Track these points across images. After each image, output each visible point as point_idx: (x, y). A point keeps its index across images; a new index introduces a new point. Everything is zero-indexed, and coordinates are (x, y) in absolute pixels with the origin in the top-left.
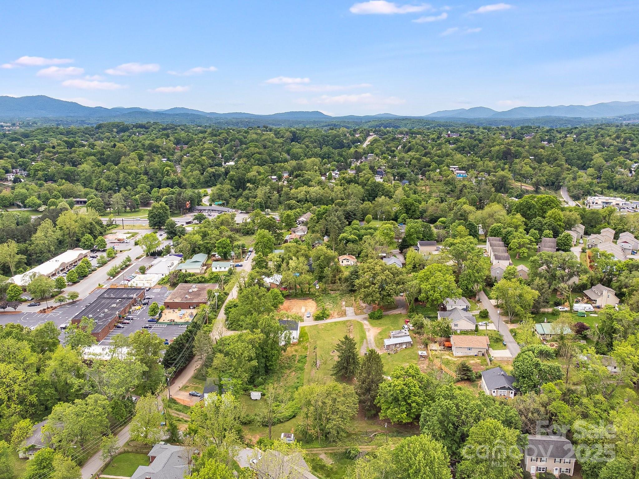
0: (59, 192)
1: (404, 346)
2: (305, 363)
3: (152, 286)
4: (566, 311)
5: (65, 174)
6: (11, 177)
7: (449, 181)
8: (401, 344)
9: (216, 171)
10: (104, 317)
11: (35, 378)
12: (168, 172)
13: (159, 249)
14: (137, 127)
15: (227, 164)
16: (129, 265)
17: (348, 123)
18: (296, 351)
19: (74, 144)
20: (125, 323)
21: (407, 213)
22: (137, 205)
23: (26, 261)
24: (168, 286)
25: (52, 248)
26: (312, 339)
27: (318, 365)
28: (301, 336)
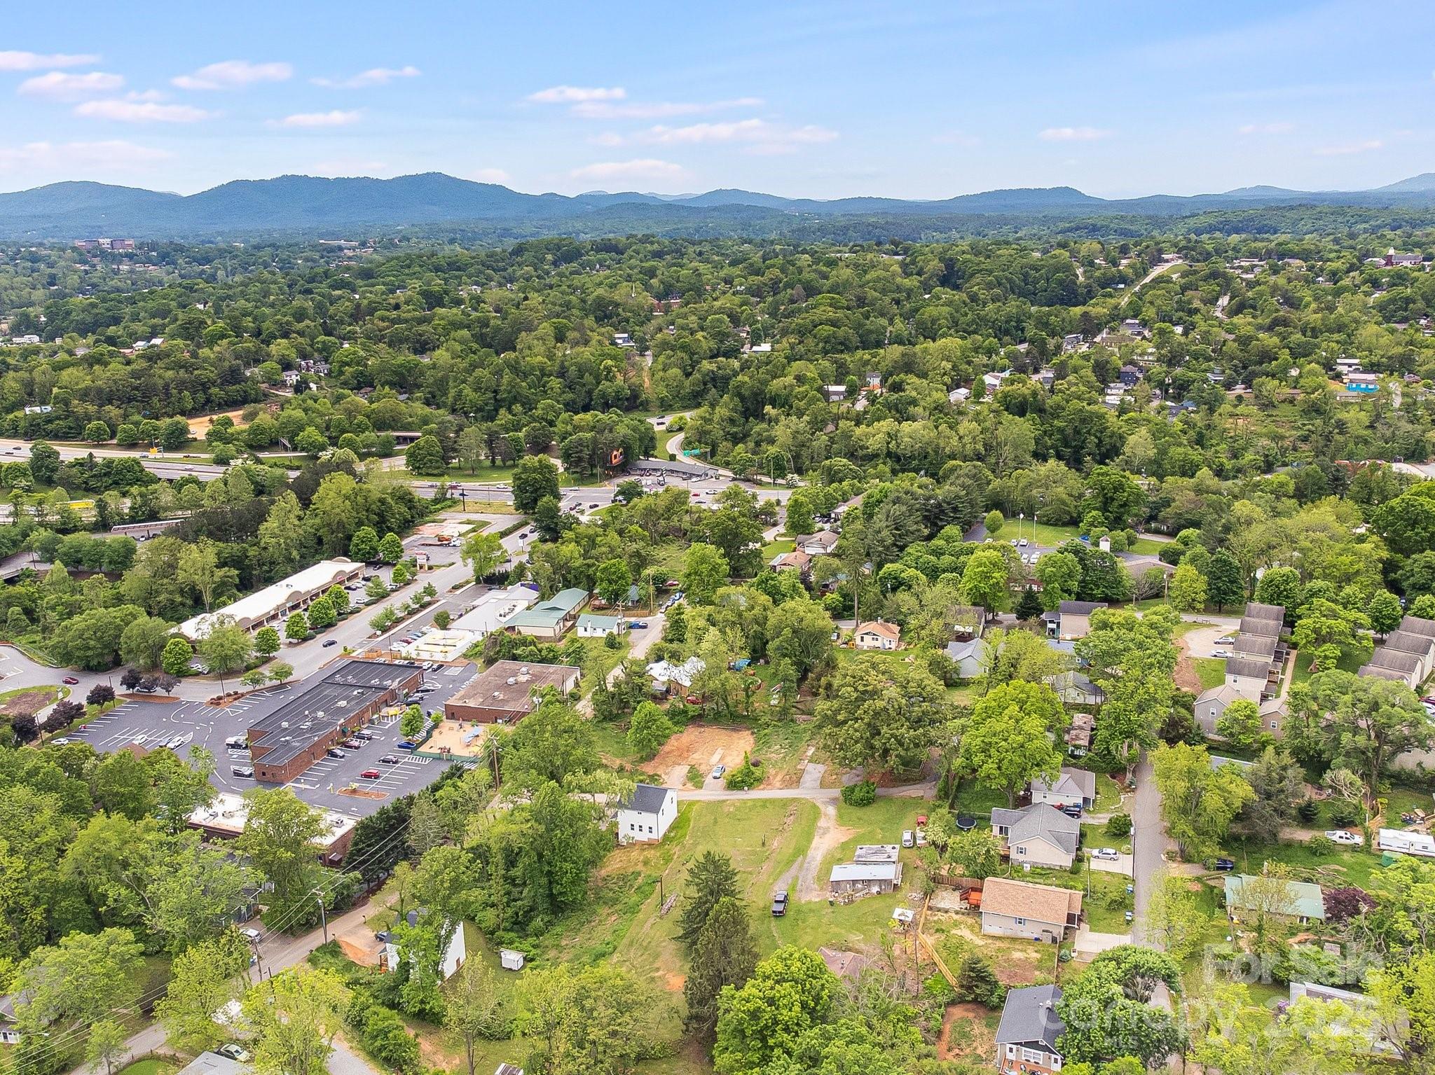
0: (368, 417)
1: (875, 889)
2: (647, 897)
3: (450, 658)
4: (1354, 849)
5: (395, 373)
6: (293, 378)
7: (1314, 404)
8: (868, 883)
9: (719, 368)
10: (311, 729)
11: (45, 874)
12: (609, 373)
13: (502, 569)
14: (598, 250)
15: (755, 348)
16: (429, 604)
17: (1133, 220)
18: (646, 863)
19: (442, 298)
20: (351, 747)
21: (1104, 508)
22: (519, 451)
23: (237, 580)
24: (480, 662)
25: (295, 554)
26: (691, 837)
27: (666, 907)
28: (675, 826)
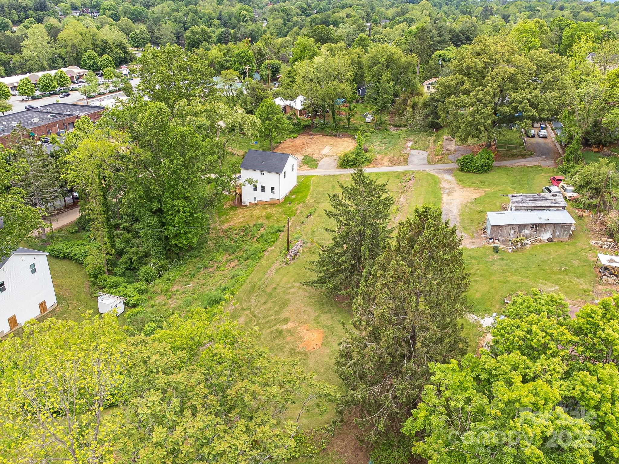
1: (546, 236)
5: (132, 14)
18: (268, 217)
26: (312, 197)
27: (292, 252)
28: (295, 191)
